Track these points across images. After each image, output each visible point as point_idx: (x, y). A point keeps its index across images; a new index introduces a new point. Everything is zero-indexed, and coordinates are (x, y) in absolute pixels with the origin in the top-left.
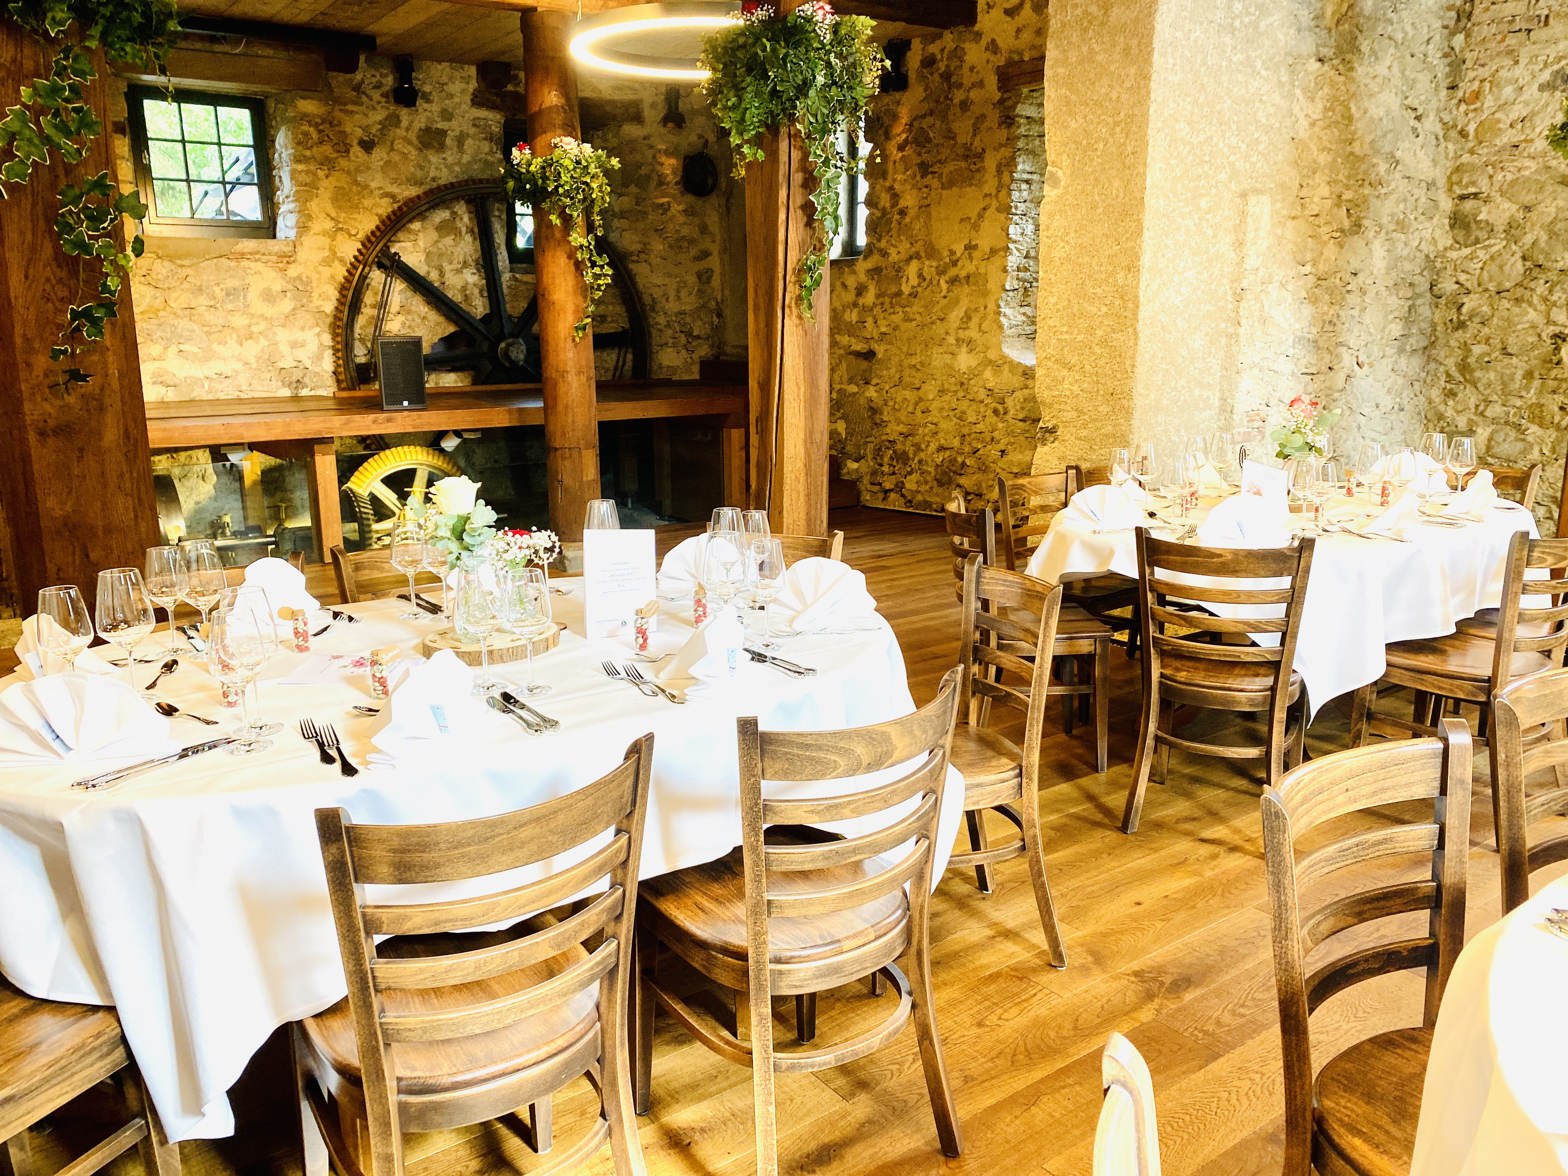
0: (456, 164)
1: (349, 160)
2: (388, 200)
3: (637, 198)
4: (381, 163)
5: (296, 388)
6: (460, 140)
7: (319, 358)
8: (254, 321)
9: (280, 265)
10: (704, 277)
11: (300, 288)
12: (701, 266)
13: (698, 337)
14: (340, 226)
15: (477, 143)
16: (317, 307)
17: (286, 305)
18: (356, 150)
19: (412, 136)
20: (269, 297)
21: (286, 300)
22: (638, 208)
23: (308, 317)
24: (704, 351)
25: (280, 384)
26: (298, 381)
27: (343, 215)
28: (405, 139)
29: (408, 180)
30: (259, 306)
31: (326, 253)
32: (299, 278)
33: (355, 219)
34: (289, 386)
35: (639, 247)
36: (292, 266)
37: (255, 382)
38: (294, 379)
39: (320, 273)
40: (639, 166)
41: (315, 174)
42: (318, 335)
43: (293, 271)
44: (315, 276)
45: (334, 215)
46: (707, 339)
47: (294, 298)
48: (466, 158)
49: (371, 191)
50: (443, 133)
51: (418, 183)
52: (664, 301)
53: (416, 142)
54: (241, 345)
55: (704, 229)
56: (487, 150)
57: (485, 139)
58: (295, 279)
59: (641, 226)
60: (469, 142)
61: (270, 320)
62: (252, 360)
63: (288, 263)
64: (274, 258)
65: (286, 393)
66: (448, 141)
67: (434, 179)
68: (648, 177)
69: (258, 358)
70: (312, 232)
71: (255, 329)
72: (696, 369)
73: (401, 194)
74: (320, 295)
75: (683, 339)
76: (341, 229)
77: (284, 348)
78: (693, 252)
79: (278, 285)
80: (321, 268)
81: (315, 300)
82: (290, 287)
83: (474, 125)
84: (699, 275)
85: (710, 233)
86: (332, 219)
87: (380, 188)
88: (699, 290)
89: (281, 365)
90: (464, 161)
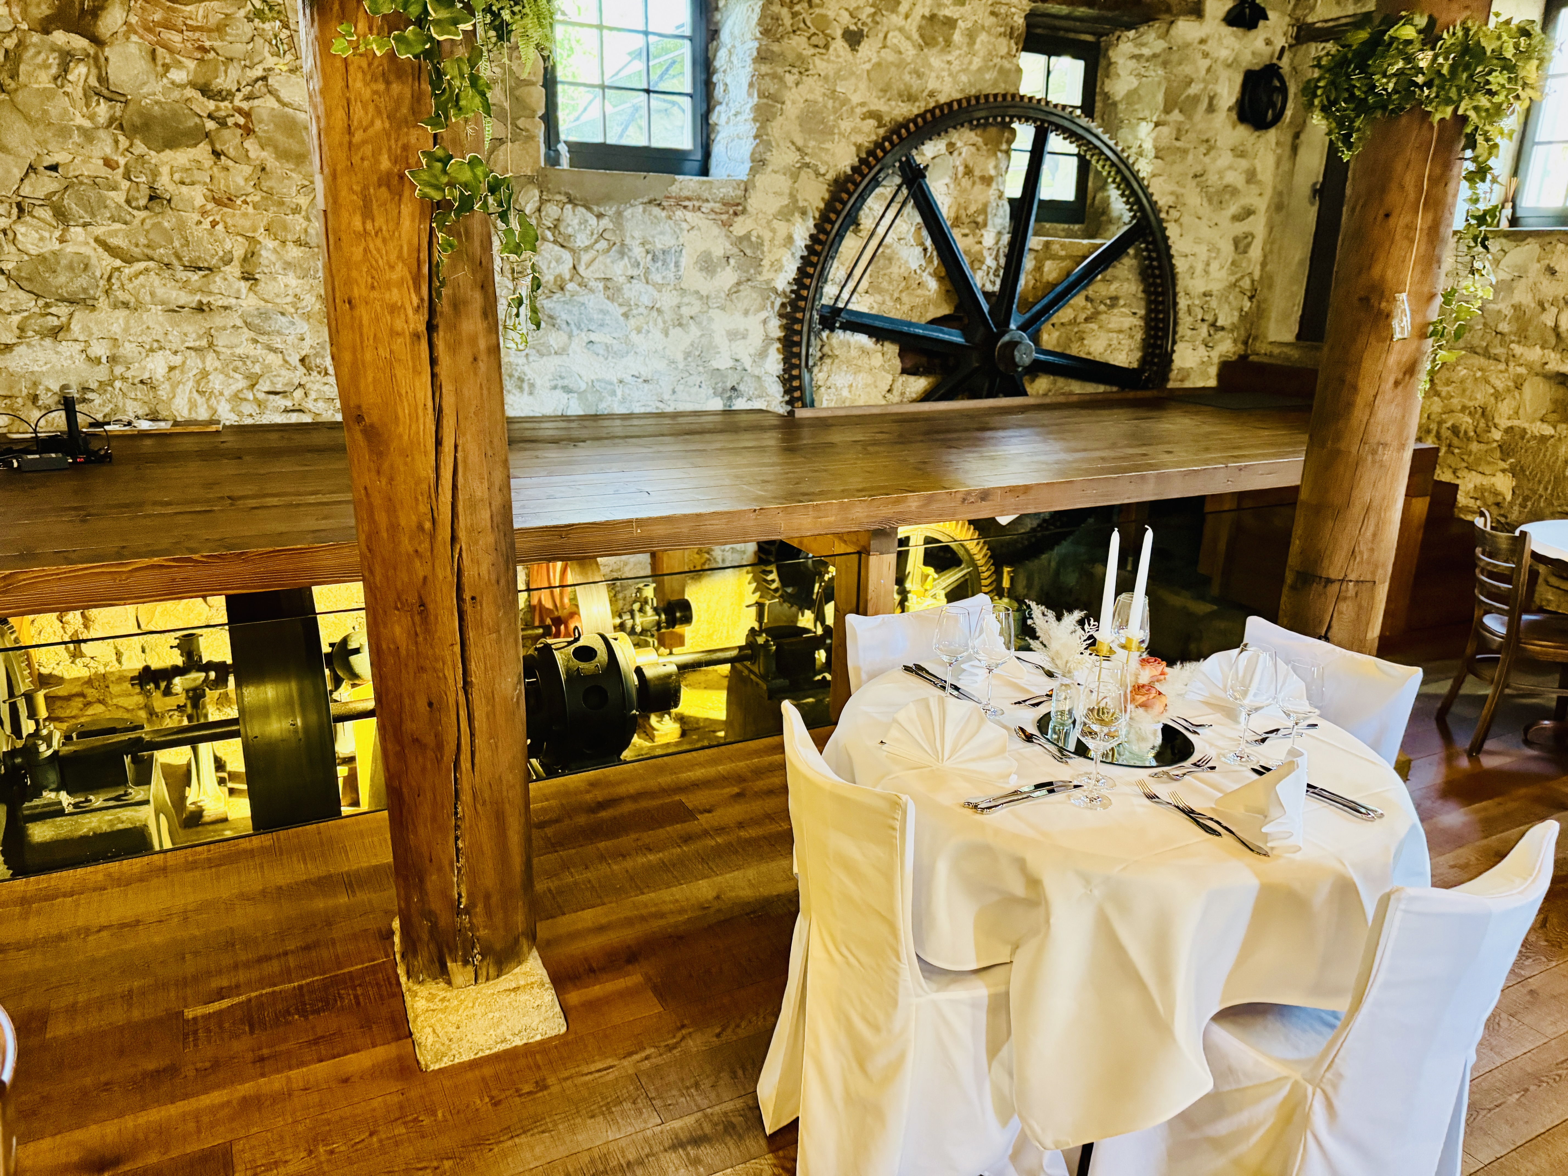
0: (963, 70)
1: (828, 61)
2: (872, 123)
3: (1179, 130)
4: (868, 66)
5: (730, 398)
6: (971, 36)
7: (763, 354)
8: (686, 300)
9: (724, 217)
10: (1241, 244)
11: (748, 252)
12: (1240, 228)
13: (1223, 328)
14: (807, 159)
15: (993, 40)
16: (768, 282)
17: (728, 277)
18: (839, 45)
19: (912, 26)
20: (708, 265)
21: (728, 269)
22: (1178, 144)
23: (754, 295)
24: (1226, 347)
25: (711, 391)
26: (733, 388)
27: (812, 143)
28: (901, 30)
29: (900, 95)
30: (695, 280)
31: (786, 201)
32: (747, 237)
33: (827, 150)
34: (721, 395)
35: (1171, 200)
36: (740, 219)
37: (679, 388)
38: (729, 385)
39: (773, 231)
40: (1189, 82)
41: (781, 79)
42: (765, 322)
43: (741, 227)
44: (767, 235)
45: (800, 143)
46: (1232, 331)
47: (738, 268)
48: (977, 62)
49: (852, 109)
50: (950, 23)
51: (911, 98)
52: (1188, 276)
53: (916, 36)
54: (667, 335)
55: (1251, 177)
56: (1003, 51)
57: (1005, 34)
58: (741, 239)
59: (1178, 168)
60: (983, 37)
61: (705, 299)
62: (680, 357)
63: (735, 214)
64: (718, 206)
65: (717, 404)
66: (957, 37)
67: (931, 95)
68: (1196, 99)
69: (687, 355)
70: (770, 169)
71: (685, 311)
72: (1213, 371)
73: (889, 113)
74: (772, 265)
75: (1204, 329)
76: (807, 165)
77: (720, 339)
78: (1233, 209)
79: (720, 246)
80: (776, 224)
81: (765, 270)
82: (735, 250)
83: (993, 13)
84: (1236, 242)
85: (1259, 183)
86: (799, 149)
87: (863, 104)
88: (1233, 263)
89: (715, 364)
90: (974, 67)
